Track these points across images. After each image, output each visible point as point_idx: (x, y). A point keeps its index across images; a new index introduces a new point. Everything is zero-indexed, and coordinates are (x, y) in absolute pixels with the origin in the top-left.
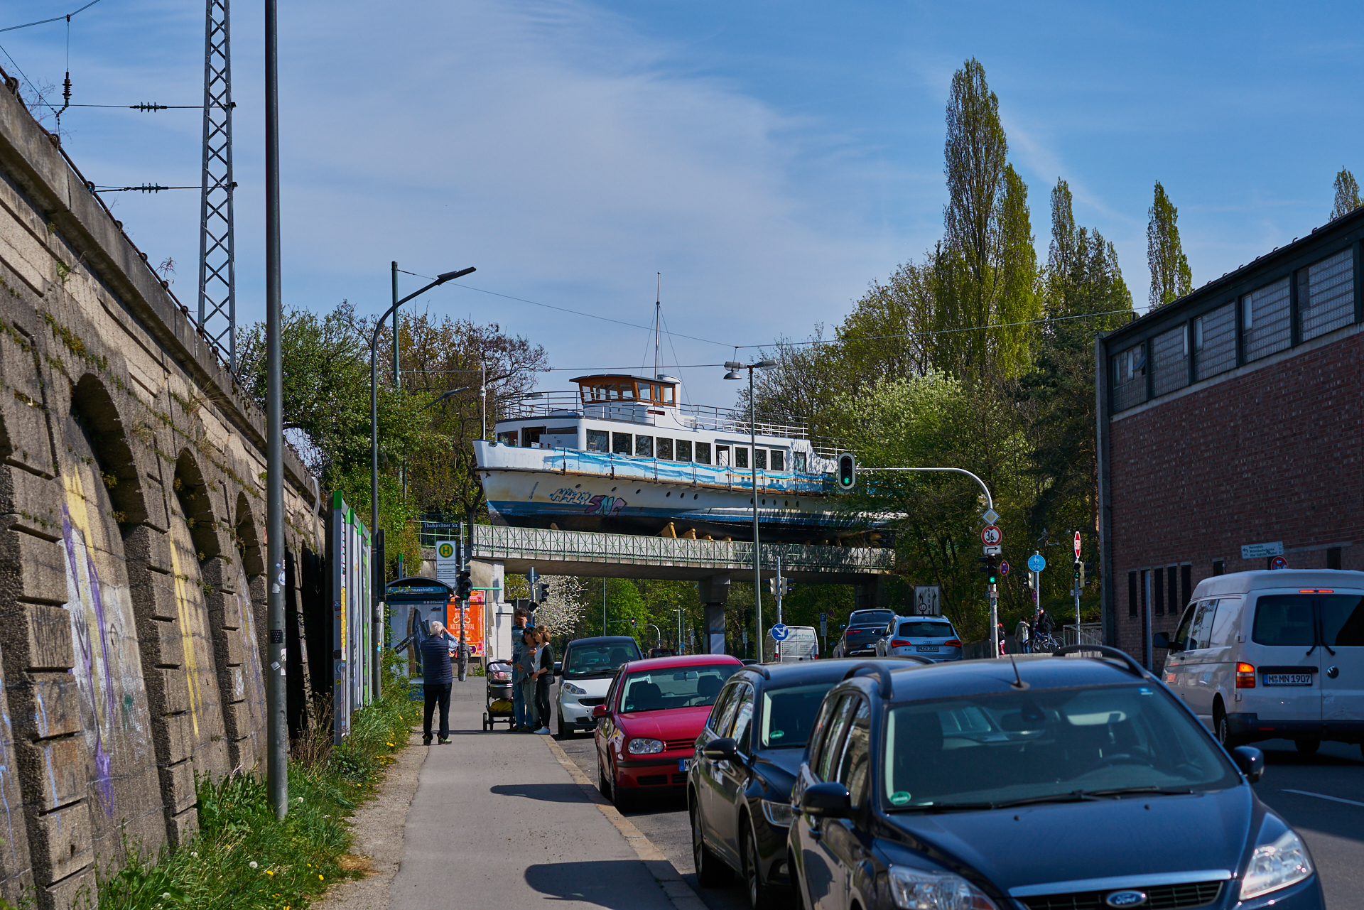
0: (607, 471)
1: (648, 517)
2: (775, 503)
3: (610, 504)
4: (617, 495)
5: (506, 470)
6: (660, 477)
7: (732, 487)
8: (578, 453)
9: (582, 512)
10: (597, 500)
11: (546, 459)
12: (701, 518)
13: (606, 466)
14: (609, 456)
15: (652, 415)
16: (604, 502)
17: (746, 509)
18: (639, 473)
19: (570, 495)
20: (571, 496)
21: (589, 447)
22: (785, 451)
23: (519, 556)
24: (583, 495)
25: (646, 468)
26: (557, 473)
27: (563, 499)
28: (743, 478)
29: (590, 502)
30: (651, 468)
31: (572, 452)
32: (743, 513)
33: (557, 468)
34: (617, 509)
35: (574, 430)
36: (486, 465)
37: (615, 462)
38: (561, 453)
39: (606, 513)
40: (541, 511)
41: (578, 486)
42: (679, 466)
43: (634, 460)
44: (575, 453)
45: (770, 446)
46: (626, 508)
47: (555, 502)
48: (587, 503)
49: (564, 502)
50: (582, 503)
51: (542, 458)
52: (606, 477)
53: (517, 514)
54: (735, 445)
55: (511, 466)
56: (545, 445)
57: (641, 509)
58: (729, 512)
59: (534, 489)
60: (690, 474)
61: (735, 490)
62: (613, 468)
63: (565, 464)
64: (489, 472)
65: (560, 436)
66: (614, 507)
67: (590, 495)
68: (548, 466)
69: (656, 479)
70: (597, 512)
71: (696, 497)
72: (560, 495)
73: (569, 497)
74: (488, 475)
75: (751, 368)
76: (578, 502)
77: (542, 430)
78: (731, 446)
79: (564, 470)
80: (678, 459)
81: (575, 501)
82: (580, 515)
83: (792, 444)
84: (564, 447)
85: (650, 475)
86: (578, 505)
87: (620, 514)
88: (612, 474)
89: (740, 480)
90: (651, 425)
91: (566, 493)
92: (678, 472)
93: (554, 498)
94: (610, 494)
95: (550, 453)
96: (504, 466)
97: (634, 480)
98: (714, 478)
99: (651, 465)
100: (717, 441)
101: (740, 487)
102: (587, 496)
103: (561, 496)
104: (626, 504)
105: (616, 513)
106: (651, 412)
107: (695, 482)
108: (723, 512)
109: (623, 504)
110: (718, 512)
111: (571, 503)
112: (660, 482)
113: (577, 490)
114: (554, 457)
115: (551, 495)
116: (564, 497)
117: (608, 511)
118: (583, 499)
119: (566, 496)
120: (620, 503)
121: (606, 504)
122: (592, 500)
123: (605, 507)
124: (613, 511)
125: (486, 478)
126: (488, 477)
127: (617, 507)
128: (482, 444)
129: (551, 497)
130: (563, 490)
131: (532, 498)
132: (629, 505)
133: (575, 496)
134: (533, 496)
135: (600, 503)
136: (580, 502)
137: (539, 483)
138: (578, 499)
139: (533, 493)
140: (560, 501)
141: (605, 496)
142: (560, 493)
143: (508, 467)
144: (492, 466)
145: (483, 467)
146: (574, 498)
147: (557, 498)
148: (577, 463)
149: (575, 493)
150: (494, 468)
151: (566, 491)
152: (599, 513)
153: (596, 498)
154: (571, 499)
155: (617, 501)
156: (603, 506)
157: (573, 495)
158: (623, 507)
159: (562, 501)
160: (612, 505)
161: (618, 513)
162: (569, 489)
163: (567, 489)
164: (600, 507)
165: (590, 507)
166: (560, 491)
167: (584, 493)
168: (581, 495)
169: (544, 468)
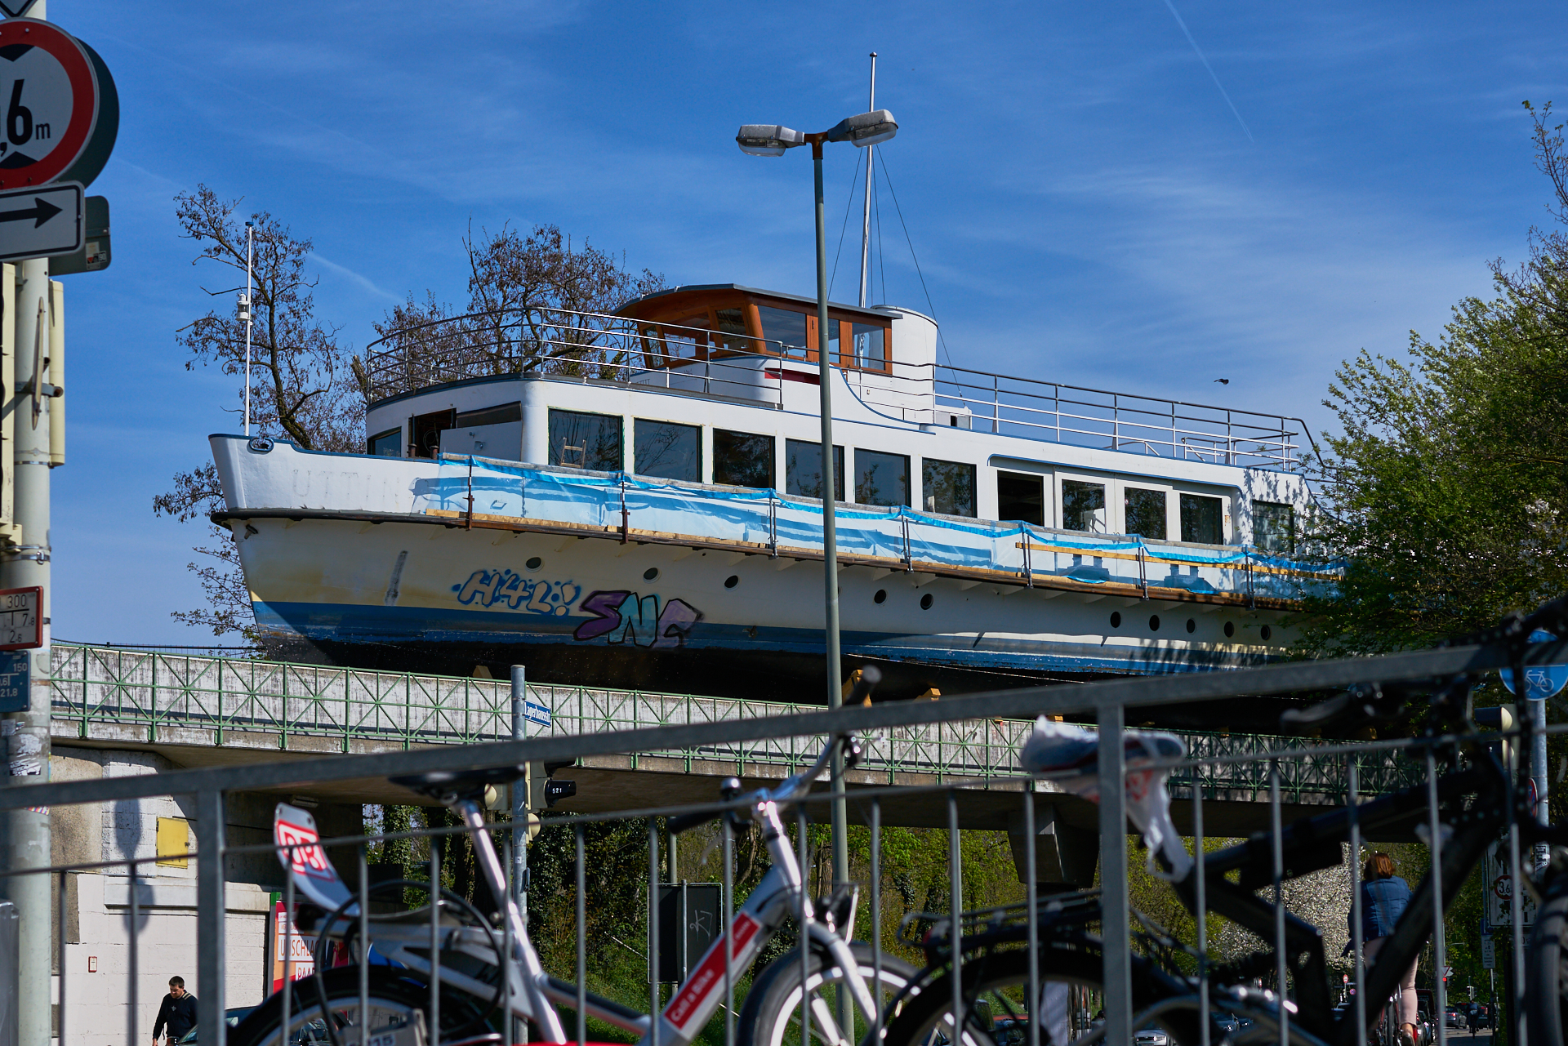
0: (612, 521)
1: (781, 653)
2: (1191, 626)
3: (649, 613)
4: (664, 588)
5: (294, 517)
6: (782, 543)
7: (1034, 576)
8: (521, 471)
9: (570, 639)
10: (605, 605)
11: (422, 487)
12: (952, 661)
13: (609, 509)
14: (615, 481)
15: (775, 382)
16: (628, 610)
17: (1096, 639)
18: (728, 532)
19: (514, 588)
20: (520, 592)
21: (557, 457)
22: (1226, 501)
23: (206, 740)
24: (556, 590)
25: (749, 517)
26: (448, 524)
27: (495, 599)
28: (1077, 557)
29: (583, 607)
30: (763, 519)
31: (501, 468)
32: (1086, 649)
33: (454, 507)
34: (675, 630)
35: (514, 413)
36: (244, 504)
37: (631, 498)
38: (461, 471)
39: (644, 640)
40: (433, 633)
41: (534, 563)
42: (857, 516)
43: (701, 494)
44: (509, 469)
45: (1176, 483)
46: (700, 627)
47: (471, 607)
48: (575, 611)
49: (500, 607)
50: (561, 612)
51: (409, 483)
52: (604, 536)
53: (353, 639)
54: (1061, 476)
55: (314, 505)
57: (754, 631)
58: (1042, 646)
59: (399, 568)
60: (896, 540)
61: (1041, 587)
62: (625, 514)
63: (470, 499)
64: (255, 523)
65: (484, 432)
66: (664, 625)
67: (578, 590)
68: (427, 506)
69: (772, 546)
70: (615, 637)
71: (926, 602)
72: (483, 588)
73: (515, 595)
74: (252, 530)
75: (816, 142)
76: (547, 609)
77: (447, 419)
78: (1047, 479)
79: (469, 514)
80: (861, 498)
81: (535, 603)
82: (559, 647)
83: (1249, 480)
84: (470, 454)
85: (759, 538)
86: (548, 618)
87: (687, 642)
88: (623, 530)
89: (1071, 563)
90: (769, 406)
91: (501, 582)
92: (855, 533)
93: (466, 596)
94: (644, 588)
95: (428, 470)
96: (296, 505)
97: (700, 548)
98: (988, 554)
99: (763, 510)
100: (995, 459)
101: (1065, 579)
102: (569, 593)
103: (489, 590)
104: (700, 616)
105: (674, 642)
106: (773, 373)
107: (906, 561)
108: (1023, 646)
109: (691, 617)
110: (1007, 645)
111: (522, 609)
112: (784, 555)
113: (527, 574)
114: (437, 482)
115: (456, 588)
116: (497, 594)
117: (651, 636)
118: (560, 602)
119: (504, 591)
120: (682, 613)
121: (636, 616)
122: (589, 605)
123: (635, 624)
124: (666, 635)
125: (246, 538)
126: (253, 537)
127: (673, 626)
128: (230, 446)
129: (458, 593)
130: (491, 573)
131: (395, 595)
132: (710, 619)
133: (531, 590)
134: (398, 590)
135: (617, 612)
136: (552, 609)
137: (408, 555)
138: (542, 600)
139: (397, 582)
140: (487, 606)
141: (628, 593)
142: (482, 582)
143: (306, 508)
144: (259, 505)
145: (237, 508)
146: (531, 596)
147: (478, 597)
148: (523, 495)
149: (529, 583)
150: (269, 509)
151: (501, 577)
152: (620, 640)
153: (598, 597)
154: (521, 599)
155: (671, 606)
156: (630, 622)
157: (524, 590)
158: (694, 624)
159: (494, 604)
160: (658, 619)
161: (681, 641)
162: (508, 572)
163: (502, 571)
164: (619, 624)
165: (587, 622)
166: (480, 576)
167: (557, 583)
168: (549, 589)
169: (415, 511)
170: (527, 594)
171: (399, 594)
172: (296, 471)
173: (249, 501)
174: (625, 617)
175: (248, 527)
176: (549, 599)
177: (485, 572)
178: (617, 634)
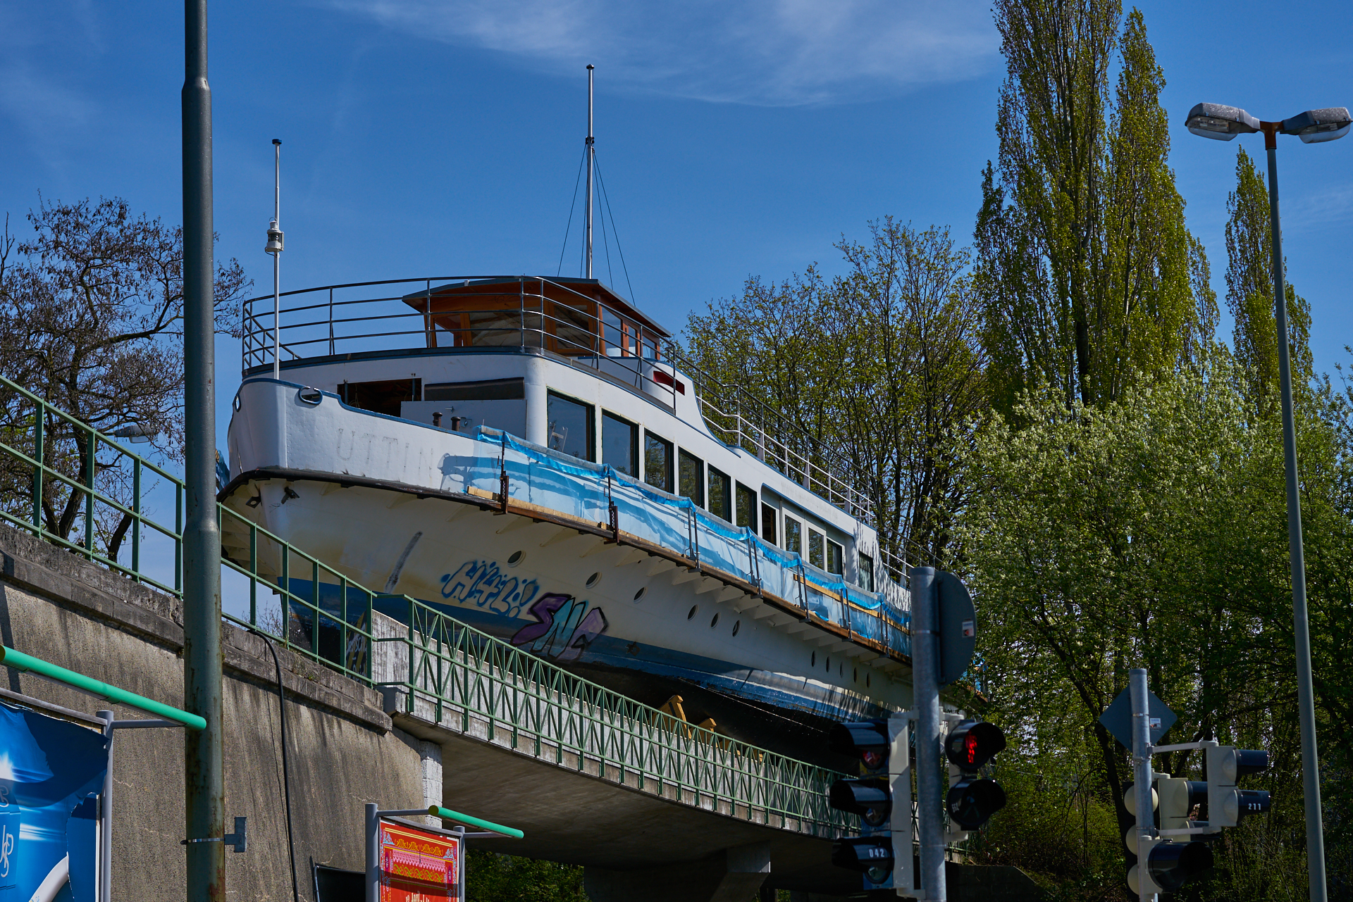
0: (597, 516)
3: (573, 621)
4: (594, 596)
5: (347, 482)
10: (549, 608)
11: (450, 464)
13: (590, 506)
14: (602, 474)
16: (560, 617)
17: (803, 679)
19: (489, 583)
20: (492, 589)
21: (553, 442)
22: (844, 547)
23: (485, 736)
24: (520, 589)
26: (484, 506)
27: (470, 594)
29: (532, 611)
34: (582, 640)
35: (515, 389)
36: (285, 463)
37: (615, 492)
38: (494, 448)
39: (556, 650)
41: (515, 558)
43: (650, 495)
45: (827, 527)
47: (449, 602)
48: (525, 615)
50: (512, 615)
51: (439, 459)
52: (597, 533)
55: (356, 472)
56: (446, 420)
57: (633, 647)
59: (407, 554)
62: (613, 509)
63: (505, 483)
64: (295, 486)
66: (577, 634)
67: (536, 589)
68: (455, 485)
70: (538, 645)
72: (466, 580)
73: (488, 590)
74: (290, 494)
75: (1269, 130)
76: (503, 608)
77: (407, 388)
79: (505, 499)
81: (498, 602)
84: (505, 428)
85: (680, 545)
86: (501, 619)
87: (585, 656)
88: (612, 528)
90: (666, 411)
91: (483, 575)
93: (447, 591)
94: (580, 593)
95: (463, 446)
96: (338, 470)
102: (528, 591)
103: (468, 583)
104: (605, 627)
105: (576, 655)
106: (661, 376)
107: (754, 584)
109: (599, 628)
111: (485, 609)
113: (508, 571)
114: (470, 460)
115: (446, 578)
116: (474, 589)
117: (562, 647)
118: (517, 603)
119: (481, 586)
120: (595, 623)
121: (563, 624)
122: (535, 608)
123: (559, 632)
124: (574, 647)
125: (283, 502)
126: (290, 501)
127: (583, 636)
128: (278, 394)
129: (444, 584)
130: (479, 564)
131: (395, 582)
132: (610, 633)
133: (501, 587)
134: (399, 577)
135: (552, 617)
136: (508, 611)
137: (422, 536)
138: (504, 600)
139: (400, 566)
140: (461, 601)
141: (568, 597)
142: (467, 574)
143: (347, 474)
144: (301, 466)
145: (277, 467)
146: (499, 593)
147: (459, 588)
148: (530, 483)
149: (503, 579)
150: (311, 471)
151: (485, 569)
152: (540, 648)
153: (547, 599)
154: (491, 595)
155: (592, 615)
156: (556, 629)
157: (496, 586)
158: (599, 636)
159: (468, 599)
160: (577, 627)
161: (580, 655)
162: (494, 564)
163: (489, 562)
164: (548, 631)
165: (527, 626)
166: (467, 569)
167: (525, 581)
168: (516, 586)
169: (445, 488)
170: (495, 591)
171: (399, 580)
172: (341, 431)
173: (291, 459)
174: (555, 624)
175: (287, 490)
176: (510, 599)
177: (475, 563)
178: (542, 641)
